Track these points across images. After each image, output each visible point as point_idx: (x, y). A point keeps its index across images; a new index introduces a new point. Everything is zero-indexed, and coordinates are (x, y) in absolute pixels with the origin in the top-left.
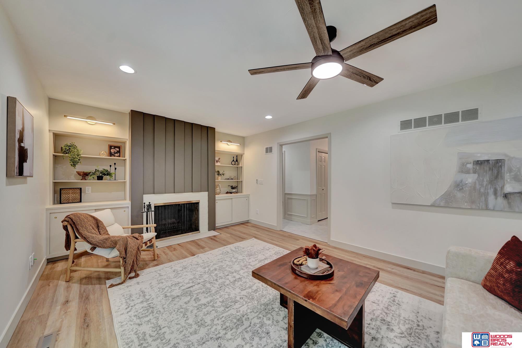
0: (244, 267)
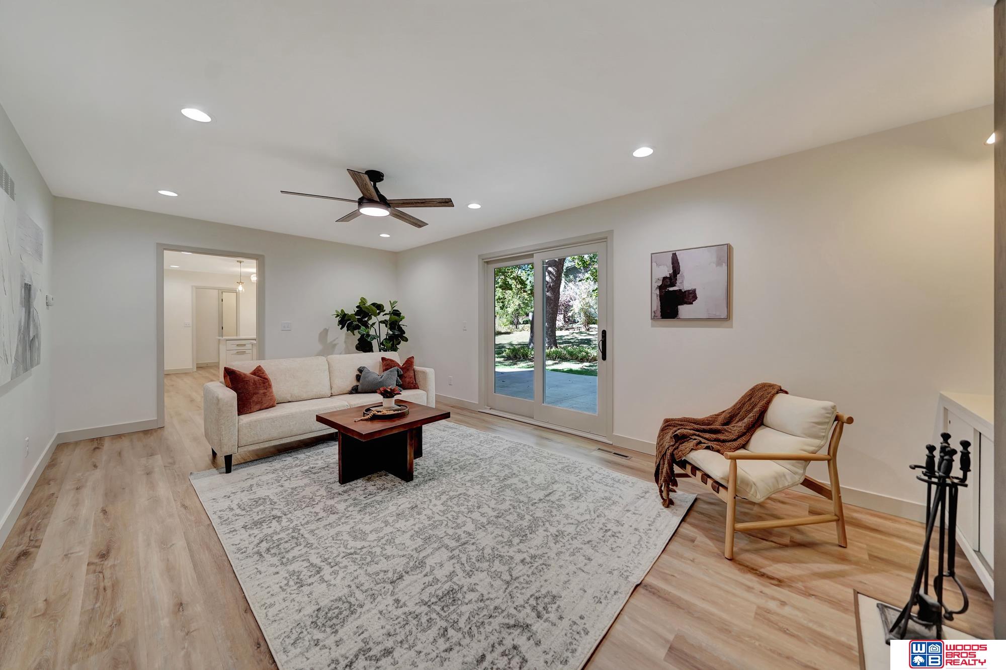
0: (466, 539)
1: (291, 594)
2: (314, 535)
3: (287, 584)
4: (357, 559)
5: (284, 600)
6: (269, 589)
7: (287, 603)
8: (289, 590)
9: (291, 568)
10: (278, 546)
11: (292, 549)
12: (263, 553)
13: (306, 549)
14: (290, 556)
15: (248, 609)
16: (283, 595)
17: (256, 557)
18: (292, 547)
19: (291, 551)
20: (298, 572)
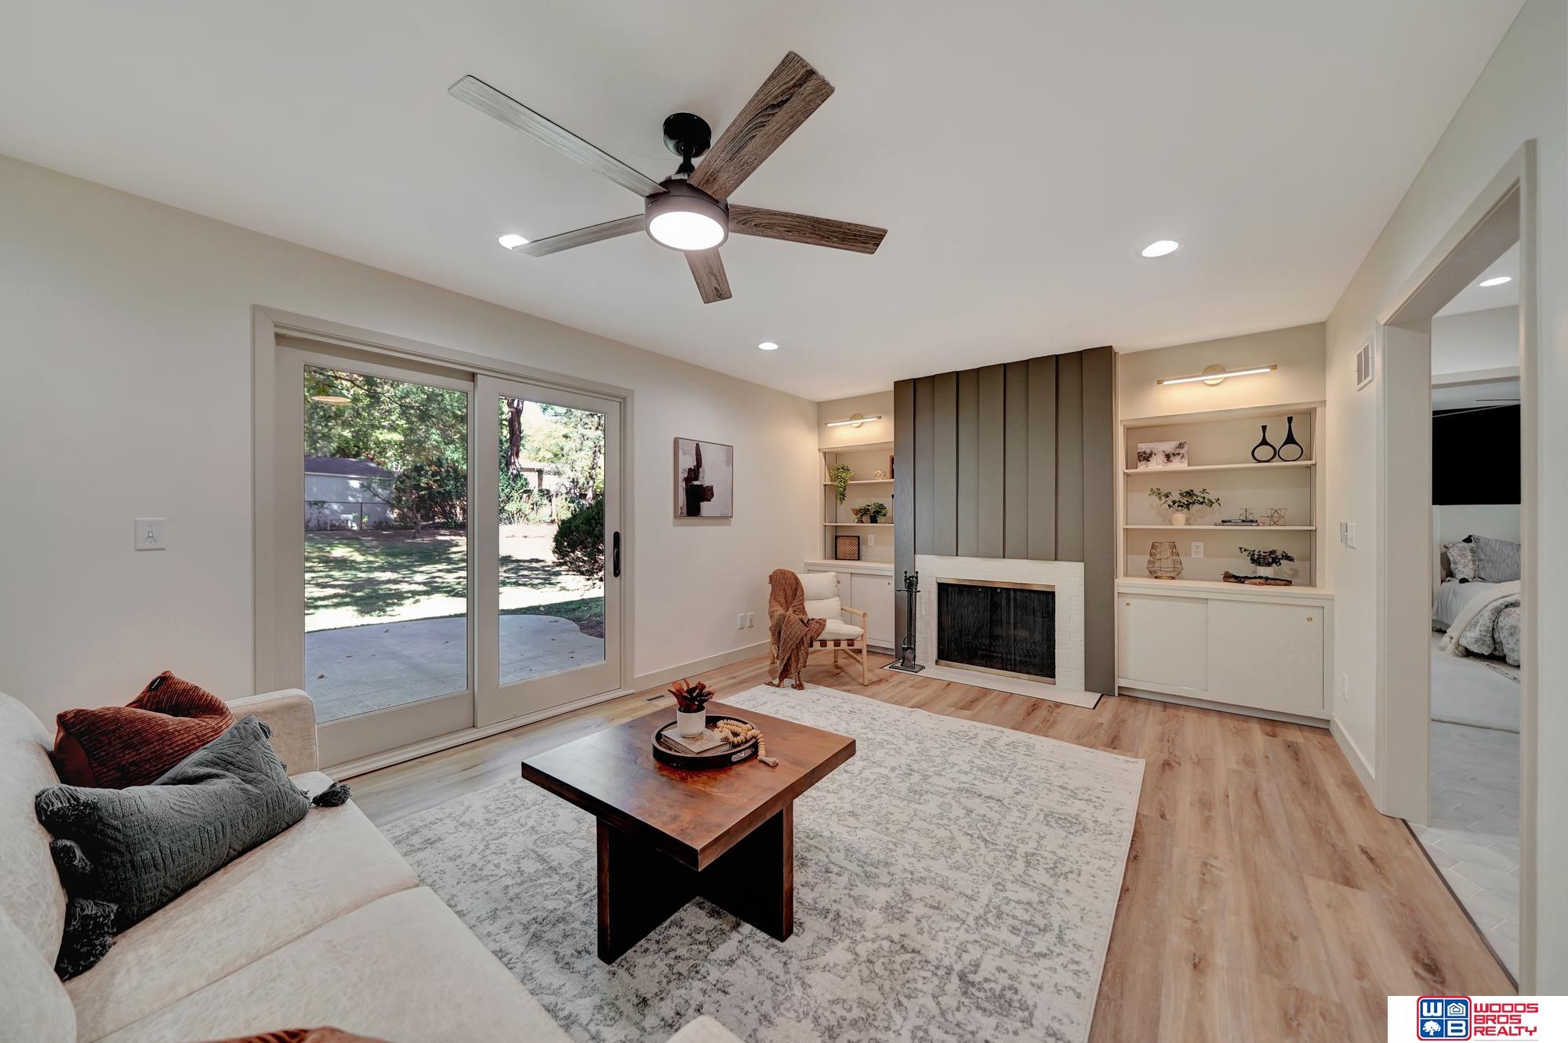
1: (1077, 862)
2: (978, 892)
3: (1071, 872)
4: (988, 833)
5: (1088, 863)
6: (1091, 884)
7: (1089, 859)
8: (1075, 867)
9: (1050, 882)
10: (1028, 923)
11: (1019, 902)
12: (1057, 931)
13: (1009, 885)
14: (1034, 897)
15: (1125, 890)
16: (1085, 868)
17: (1069, 935)
18: (1017, 905)
19: (1025, 901)
20: (1048, 872)
